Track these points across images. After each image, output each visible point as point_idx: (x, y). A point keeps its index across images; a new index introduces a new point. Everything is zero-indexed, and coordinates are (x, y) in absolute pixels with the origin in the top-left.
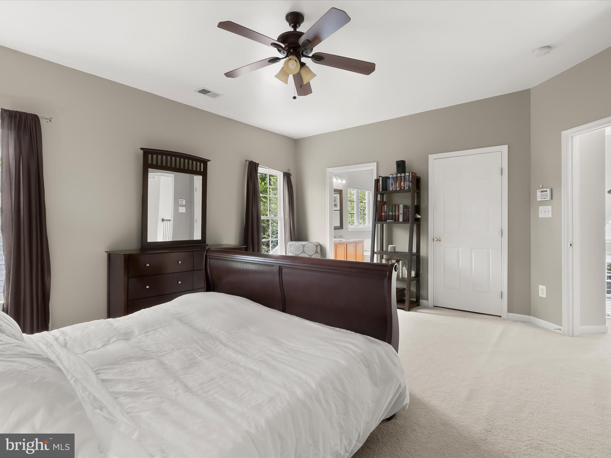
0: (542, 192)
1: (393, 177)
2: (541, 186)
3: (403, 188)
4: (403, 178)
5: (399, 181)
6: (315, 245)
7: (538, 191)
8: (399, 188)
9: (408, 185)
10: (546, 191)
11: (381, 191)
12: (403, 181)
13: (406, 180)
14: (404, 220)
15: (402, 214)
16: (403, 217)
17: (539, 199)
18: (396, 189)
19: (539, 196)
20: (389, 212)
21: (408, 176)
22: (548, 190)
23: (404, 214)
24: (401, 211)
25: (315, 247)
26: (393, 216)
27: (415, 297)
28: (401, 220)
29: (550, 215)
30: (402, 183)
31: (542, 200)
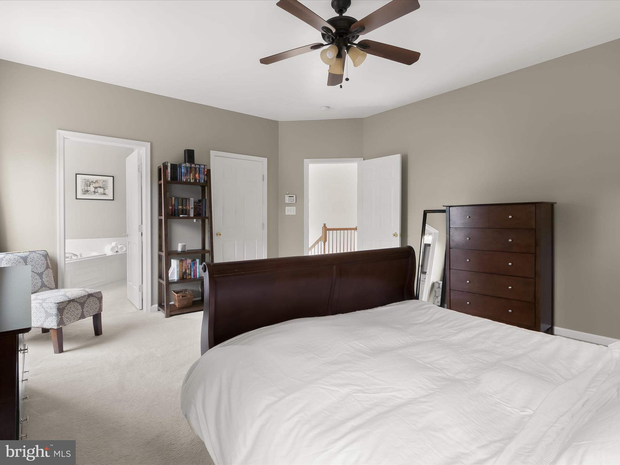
0: (289, 197)
1: (186, 167)
2: (288, 193)
3: (198, 180)
4: (197, 169)
5: (193, 172)
6: (43, 256)
7: (286, 196)
8: (193, 180)
9: (203, 179)
10: (293, 197)
11: (170, 180)
12: (198, 172)
13: (201, 173)
14: (194, 215)
15: (193, 209)
16: (194, 212)
17: (287, 201)
18: (190, 180)
19: (287, 199)
20: (178, 206)
21: (203, 169)
22: (294, 196)
23: (195, 208)
24: (192, 205)
25: (43, 258)
26: (184, 210)
27: (201, 296)
28: (192, 215)
29: (294, 213)
30: (197, 175)
31: (289, 202)
